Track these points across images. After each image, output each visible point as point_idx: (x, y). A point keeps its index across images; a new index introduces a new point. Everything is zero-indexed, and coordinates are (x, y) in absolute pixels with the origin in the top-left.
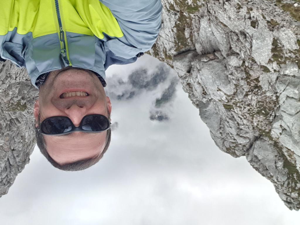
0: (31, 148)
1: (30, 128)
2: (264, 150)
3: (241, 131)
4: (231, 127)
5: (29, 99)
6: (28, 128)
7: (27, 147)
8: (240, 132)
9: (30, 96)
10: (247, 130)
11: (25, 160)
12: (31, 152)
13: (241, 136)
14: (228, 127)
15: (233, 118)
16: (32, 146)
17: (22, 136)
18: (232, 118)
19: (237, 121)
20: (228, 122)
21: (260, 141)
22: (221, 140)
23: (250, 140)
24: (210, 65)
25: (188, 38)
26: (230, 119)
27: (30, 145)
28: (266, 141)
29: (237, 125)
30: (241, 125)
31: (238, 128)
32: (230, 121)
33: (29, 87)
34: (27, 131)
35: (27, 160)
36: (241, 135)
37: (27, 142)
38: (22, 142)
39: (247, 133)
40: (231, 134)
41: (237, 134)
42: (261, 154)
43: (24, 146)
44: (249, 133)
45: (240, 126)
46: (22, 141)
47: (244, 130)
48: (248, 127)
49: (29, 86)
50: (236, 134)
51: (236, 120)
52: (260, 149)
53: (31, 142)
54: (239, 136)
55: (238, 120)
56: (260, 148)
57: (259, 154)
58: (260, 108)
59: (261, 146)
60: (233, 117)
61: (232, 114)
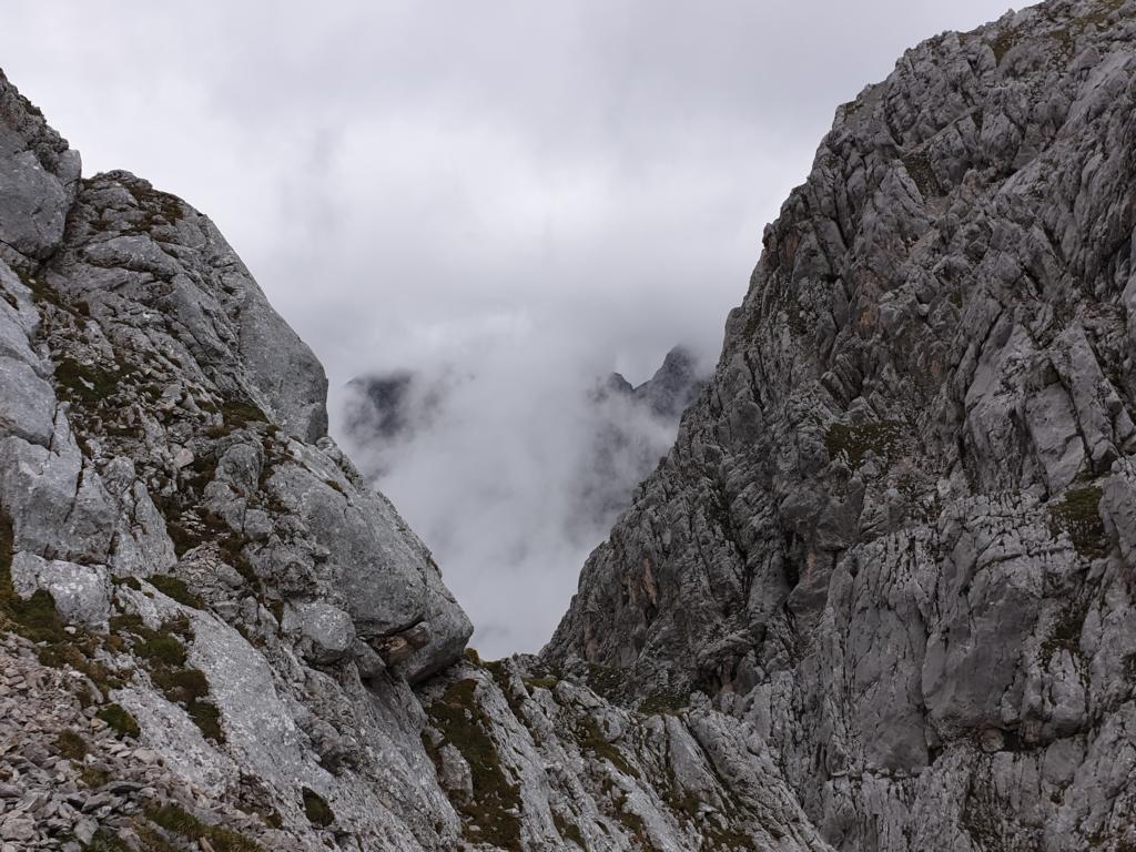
0: (762, 288)
1: (777, 365)
2: (18, 197)
3: (146, 295)
4: (206, 312)
5: (821, 473)
6: (782, 365)
7: (778, 292)
8: (151, 290)
9: (818, 488)
10: (113, 298)
11: (781, 240)
12: (761, 270)
13: (142, 268)
14: (218, 315)
15: (201, 357)
16: (759, 296)
17: (804, 332)
18: (207, 358)
19: (181, 346)
20: (224, 339)
21: (44, 244)
22: (216, 258)
23: (80, 253)
24: (405, 602)
25: (444, 743)
26: (219, 354)
27: (770, 299)
28: (14, 246)
29: (175, 326)
30: (156, 326)
31: (165, 309)
32: (219, 345)
33: (822, 521)
34: (787, 351)
35: (774, 238)
36: (146, 276)
37: (780, 309)
38: (802, 309)
39: (115, 287)
40: (194, 280)
41: (168, 278)
42: (28, 179)
43: (793, 296)
44: (103, 288)
45: (158, 319)
46: (802, 314)
47: (132, 300)
48: (115, 316)
49: (823, 526)
50: (175, 281)
51: (189, 347)
52: (37, 202)
53: (767, 313)
54: (155, 271)
55: (174, 349)
56: (39, 210)
57: (41, 180)
59: (35, 217)
60: (201, 364)
61: (212, 377)
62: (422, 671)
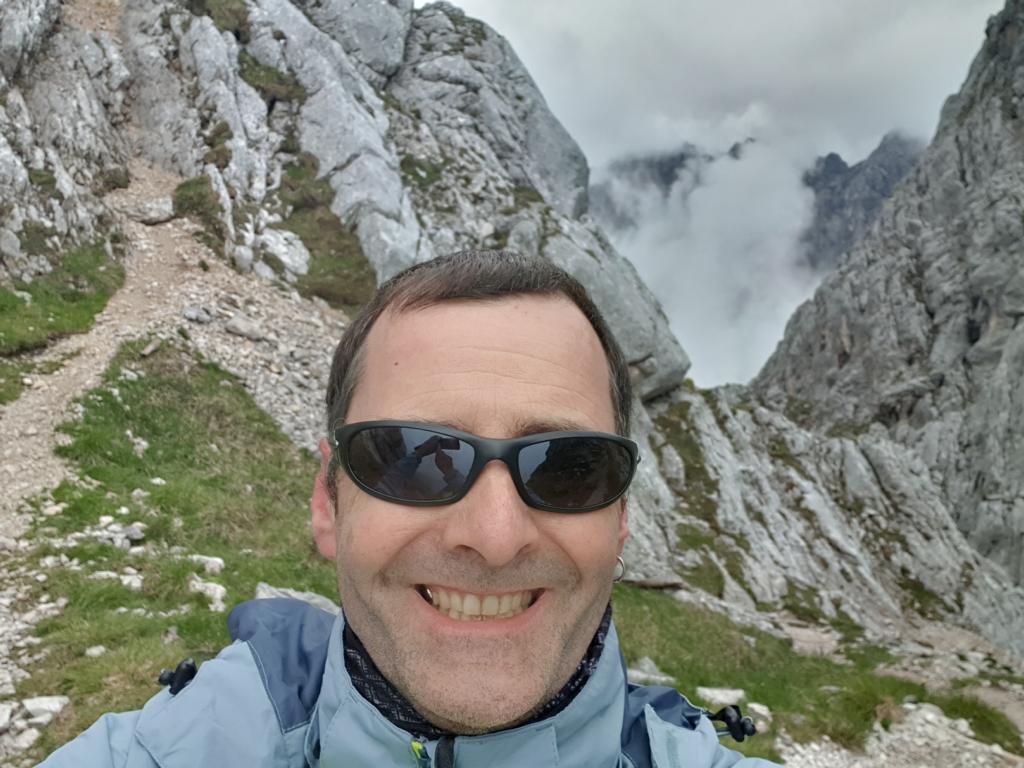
0: (979, 75)
1: (986, 147)
2: (371, 27)
3: (461, 103)
4: (503, 117)
5: (1014, 247)
6: (990, 148)
7: (994, 79)
8: (464, 99)
9: (1010, 261)
10: (438, 106)
11: (1002, 30)
12: (980, 59)
13: (459, 82)
14: (512, 119)
15: (499, 151)
16: (976, 83)
17: (1014, 117)
18: (503, 152)
19: (485, 143)
20: (515, 138)
21: (389, 64)
23: (414, 70)
26: (512, 150)
27: (986, 86)
28: (369, 65)
29: (482, 127)
30: (468, 127)
31: (474, 114)
32: (512, 143)
33: (1009, 289)
34: (997, 135)
35: (995, 29)
36: (461, 88)
37: (994, 95)
38: (1015, 95)
39: (440, 97)
40: (495, 91)
41: (476, 90)
42: (378, 12)
43: (1008, 83)
44: (431, 98)
45: (470, 122)
46: (1015, 100)
47: (451, 107)
48: (439, 119)
49: (1009, 294)
50: (481, 92)
51: (491, 144)
52: (384, 31)
53: (982, 97)
54: (467, 85)
55: (481, 146)
56: (386, 37)
57: (386, 12)
58: (438, 187)
59: (383, 43)
60: (500, 157)
61: (506, 167)
62: (651, 393)
